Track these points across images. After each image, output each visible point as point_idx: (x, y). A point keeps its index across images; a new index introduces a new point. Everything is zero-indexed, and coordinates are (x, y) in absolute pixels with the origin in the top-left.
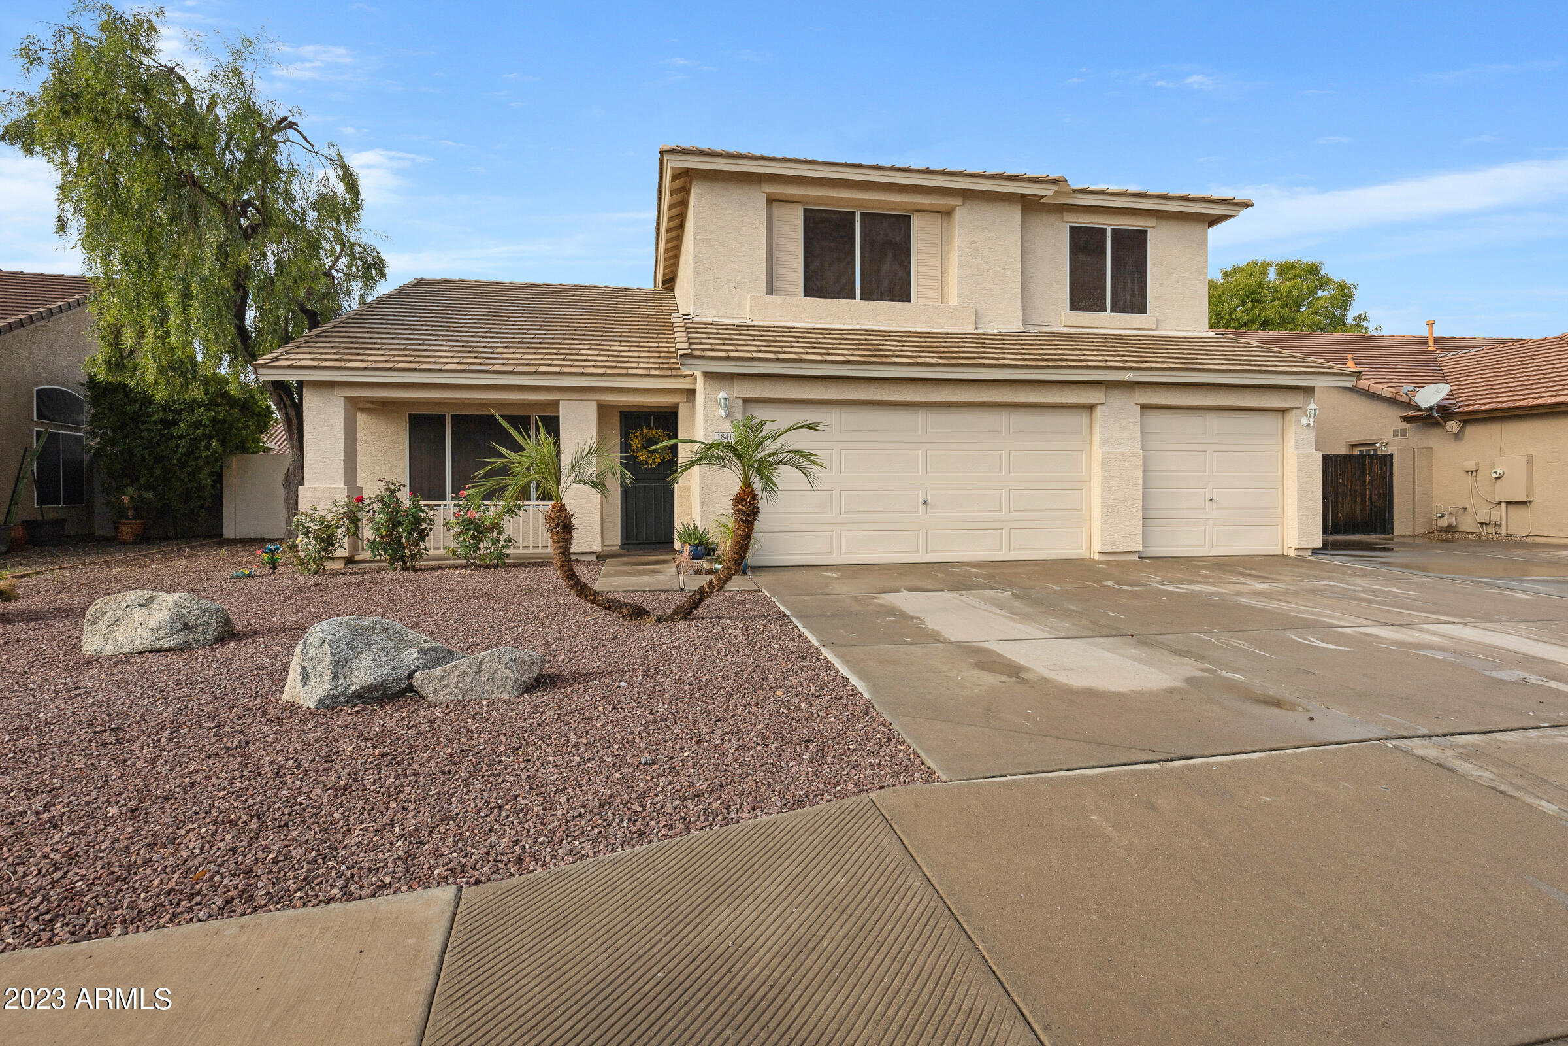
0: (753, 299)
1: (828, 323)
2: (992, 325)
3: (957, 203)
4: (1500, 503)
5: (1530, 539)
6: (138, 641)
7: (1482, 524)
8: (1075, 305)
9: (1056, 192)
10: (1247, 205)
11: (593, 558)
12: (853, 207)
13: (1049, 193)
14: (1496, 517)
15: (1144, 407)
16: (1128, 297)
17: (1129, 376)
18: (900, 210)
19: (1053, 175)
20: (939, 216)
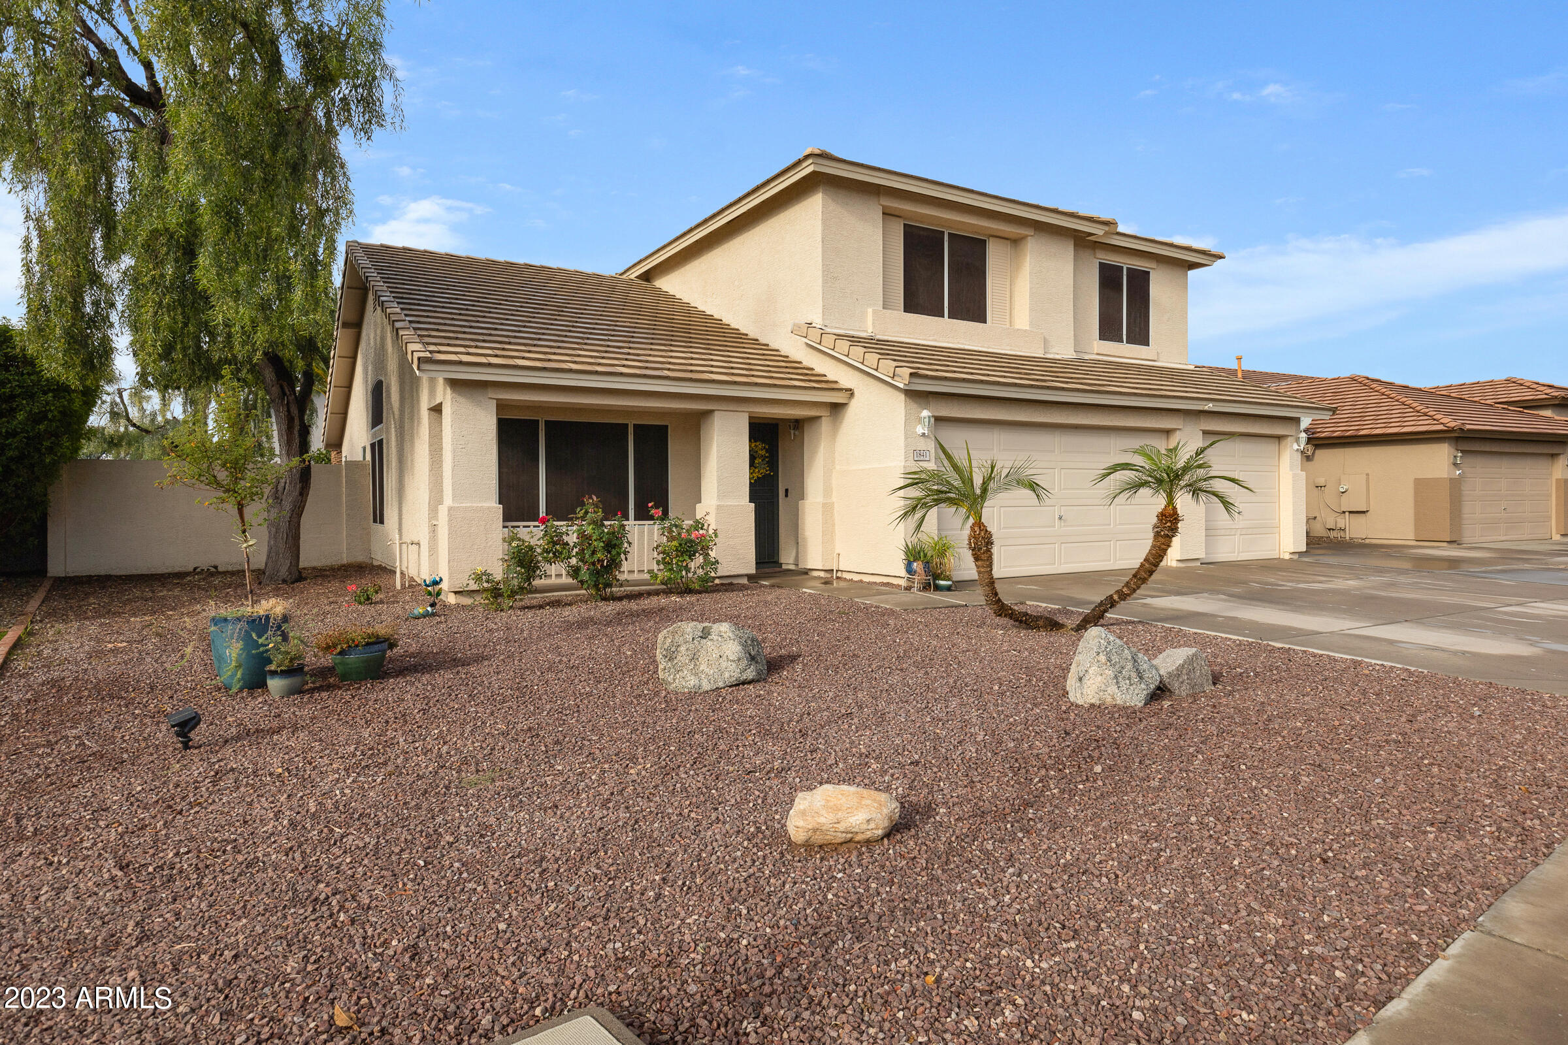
0: (874, 312)
1: (936, 340)
2: (1054, 350)
3: (1026, 233)
4: (1344, 512)
5: (1367, 541)
6: (727, 675)
7: (1330, 530)
8: (1104, 336)
9: (1106, 233)
10: (1221, 257)
11: (745, 581)
12: (943, 226)
13: (1101, 233)
14: (1341, 524)
15: (1205, 433)
16: (1137, 330)
17: (1210, 406)
18: (979, 234)
19: (1105, 217)
20: (1009, 242)
